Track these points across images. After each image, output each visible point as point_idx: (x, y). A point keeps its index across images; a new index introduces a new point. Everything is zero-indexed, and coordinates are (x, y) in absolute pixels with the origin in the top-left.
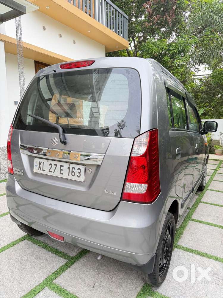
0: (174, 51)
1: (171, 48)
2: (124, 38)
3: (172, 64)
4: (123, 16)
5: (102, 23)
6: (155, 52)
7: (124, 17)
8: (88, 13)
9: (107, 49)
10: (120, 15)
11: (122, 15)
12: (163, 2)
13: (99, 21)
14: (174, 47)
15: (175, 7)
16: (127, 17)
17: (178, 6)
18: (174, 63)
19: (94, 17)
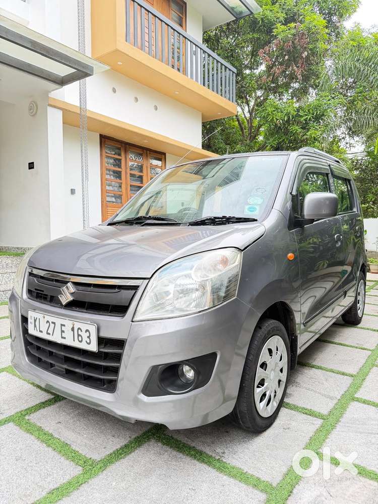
0: (307, 117)
1: (301, 113)
2: (229, 100)
3: (305, 137)
4: (228, 69)
5: (197, 80)
6: (277, 120)
7: (230, 70)
8: (176, 67)
9: (204, 117)
10: (223, 67)
11: (226, 67)
12: (287, 47)
13: (192, 77)
14: (307, 111)
15: (306, 53)
16: (235, 70)
17: (309, 52)
18: (307, 135)
19: (185, 73)
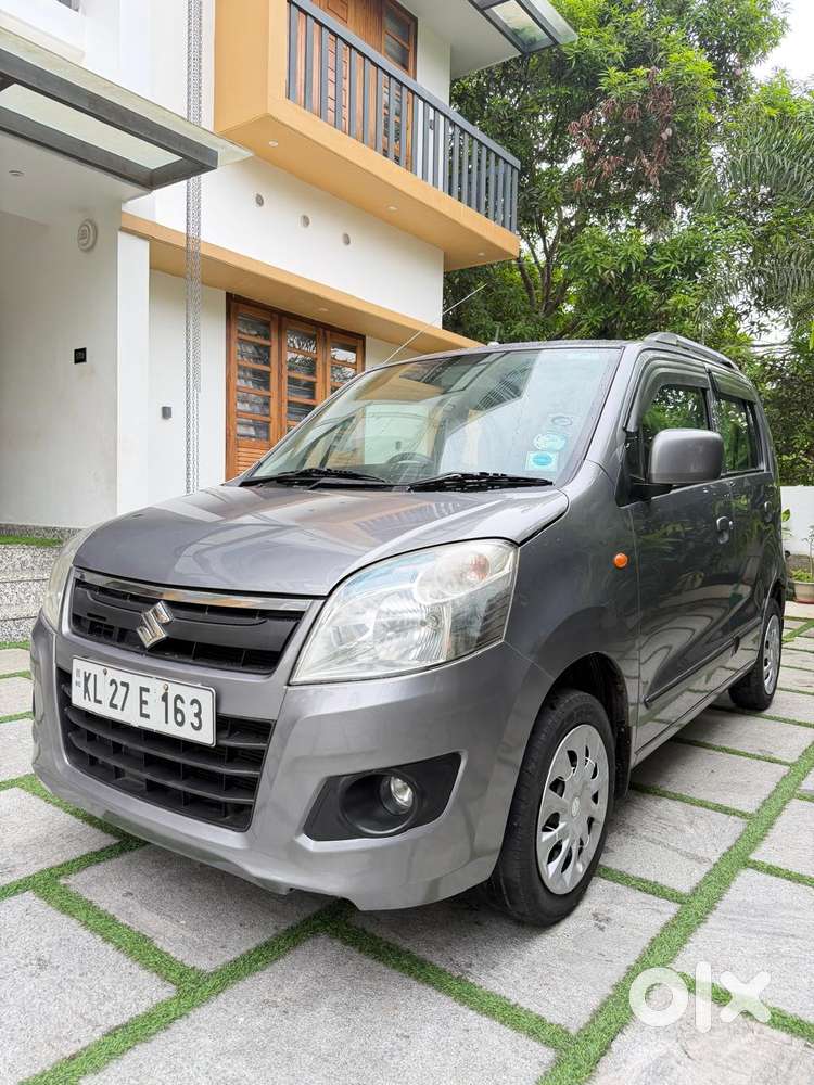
0: (667, 265)
1: (656, 257)
2: (503, 225)
3: (663, 309)
4: (501, 161)
5: (435, 183)
6: (604, 270)
7: (505, 161)
8: (392, 154)
9: (447, 260)
10: (493, 156)
11: (498, 157)
12: (629, 117)
13: (424, 177)
14: (668, 252)
15: (669, 131)
16: (517, 163)
17: (676, 129)
18: (667, 305)
19: (411, 167)
